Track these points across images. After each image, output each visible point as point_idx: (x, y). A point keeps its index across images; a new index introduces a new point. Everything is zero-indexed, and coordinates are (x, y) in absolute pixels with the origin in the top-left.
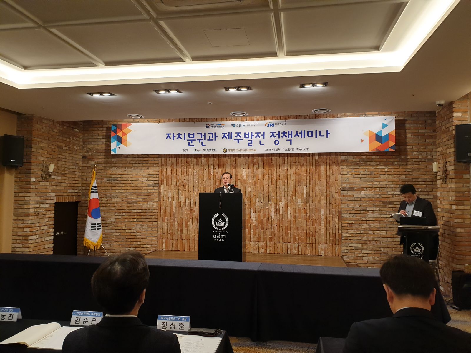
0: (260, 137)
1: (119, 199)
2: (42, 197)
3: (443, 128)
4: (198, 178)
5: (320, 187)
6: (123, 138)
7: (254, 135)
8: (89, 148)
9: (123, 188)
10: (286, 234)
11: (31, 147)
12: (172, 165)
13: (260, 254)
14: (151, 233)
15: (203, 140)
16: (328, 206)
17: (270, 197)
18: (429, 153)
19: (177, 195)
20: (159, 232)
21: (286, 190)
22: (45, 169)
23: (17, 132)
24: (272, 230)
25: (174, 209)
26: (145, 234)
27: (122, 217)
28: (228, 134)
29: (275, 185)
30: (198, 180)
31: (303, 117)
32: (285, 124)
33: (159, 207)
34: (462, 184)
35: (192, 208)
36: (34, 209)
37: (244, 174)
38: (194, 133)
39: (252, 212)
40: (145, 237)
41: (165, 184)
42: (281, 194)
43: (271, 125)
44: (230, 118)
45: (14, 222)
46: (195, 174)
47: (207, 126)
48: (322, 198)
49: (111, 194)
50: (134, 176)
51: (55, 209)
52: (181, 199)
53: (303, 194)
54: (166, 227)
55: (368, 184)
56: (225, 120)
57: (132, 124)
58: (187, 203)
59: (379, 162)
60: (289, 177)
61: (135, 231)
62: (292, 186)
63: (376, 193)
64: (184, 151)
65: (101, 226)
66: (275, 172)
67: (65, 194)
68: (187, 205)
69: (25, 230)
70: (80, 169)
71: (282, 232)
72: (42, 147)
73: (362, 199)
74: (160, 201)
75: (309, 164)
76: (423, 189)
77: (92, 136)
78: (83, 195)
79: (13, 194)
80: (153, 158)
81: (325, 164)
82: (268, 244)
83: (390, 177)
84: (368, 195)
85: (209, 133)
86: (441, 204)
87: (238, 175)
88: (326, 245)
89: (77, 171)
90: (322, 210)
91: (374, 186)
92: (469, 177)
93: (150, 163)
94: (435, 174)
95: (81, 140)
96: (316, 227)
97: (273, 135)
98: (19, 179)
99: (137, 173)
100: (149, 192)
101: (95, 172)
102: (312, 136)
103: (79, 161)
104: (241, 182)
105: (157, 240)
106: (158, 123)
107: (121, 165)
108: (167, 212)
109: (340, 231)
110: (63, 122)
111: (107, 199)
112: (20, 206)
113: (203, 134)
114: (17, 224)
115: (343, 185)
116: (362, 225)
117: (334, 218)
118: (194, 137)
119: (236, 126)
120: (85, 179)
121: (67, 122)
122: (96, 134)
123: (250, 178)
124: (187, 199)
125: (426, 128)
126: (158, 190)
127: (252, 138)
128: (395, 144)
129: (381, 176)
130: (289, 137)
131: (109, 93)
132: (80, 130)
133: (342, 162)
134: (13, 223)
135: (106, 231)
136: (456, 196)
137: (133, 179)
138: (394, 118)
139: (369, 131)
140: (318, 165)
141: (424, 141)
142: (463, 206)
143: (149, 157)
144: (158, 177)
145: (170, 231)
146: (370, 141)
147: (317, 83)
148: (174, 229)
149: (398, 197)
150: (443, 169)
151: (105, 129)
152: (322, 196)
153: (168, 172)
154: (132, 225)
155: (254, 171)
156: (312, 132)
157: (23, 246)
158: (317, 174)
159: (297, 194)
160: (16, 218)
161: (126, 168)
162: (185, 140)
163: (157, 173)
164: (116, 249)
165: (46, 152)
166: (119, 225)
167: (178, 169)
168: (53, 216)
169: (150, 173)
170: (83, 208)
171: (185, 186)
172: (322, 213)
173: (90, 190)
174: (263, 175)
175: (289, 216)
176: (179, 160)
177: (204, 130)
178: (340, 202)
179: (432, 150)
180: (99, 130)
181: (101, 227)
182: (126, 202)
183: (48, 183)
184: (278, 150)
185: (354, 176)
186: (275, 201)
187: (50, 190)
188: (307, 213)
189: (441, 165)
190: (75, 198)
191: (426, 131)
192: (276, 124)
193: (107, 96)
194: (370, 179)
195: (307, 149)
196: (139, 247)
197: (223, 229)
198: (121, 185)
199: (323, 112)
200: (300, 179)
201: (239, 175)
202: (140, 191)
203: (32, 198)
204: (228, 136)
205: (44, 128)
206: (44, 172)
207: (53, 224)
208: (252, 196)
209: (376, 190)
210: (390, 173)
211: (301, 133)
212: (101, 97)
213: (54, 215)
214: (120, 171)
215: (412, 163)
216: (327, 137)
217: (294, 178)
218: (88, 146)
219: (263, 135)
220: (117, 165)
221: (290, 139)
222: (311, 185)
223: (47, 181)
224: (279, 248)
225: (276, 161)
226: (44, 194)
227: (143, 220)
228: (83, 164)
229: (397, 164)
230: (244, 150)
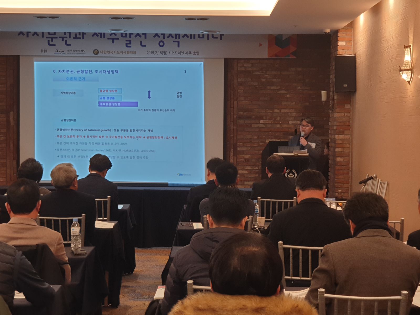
0: (140, 36)
15: (67, 37)
64: (42, 51)
97: (157, 35)
118: (54, 34)
127: (130, 37)
130: (176, 38)
162: (43, 37)
184: (163, 54)
230: (120, 52)
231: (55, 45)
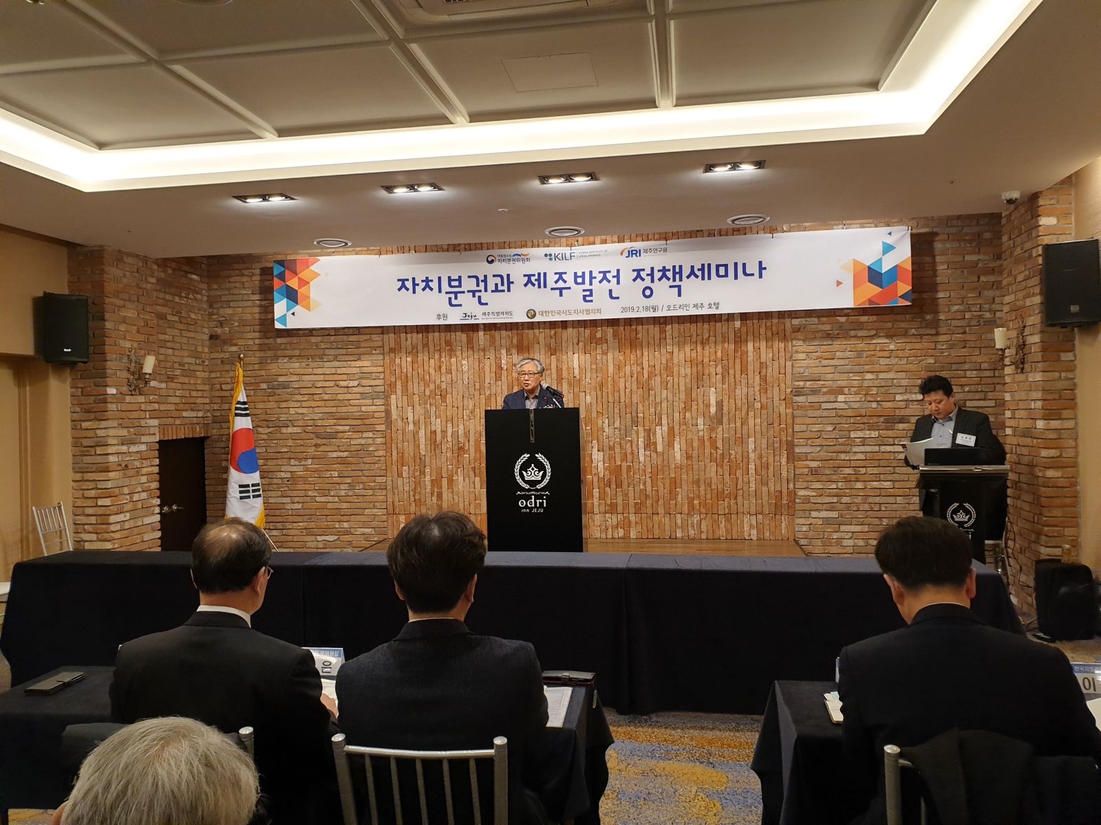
0: (609, 281)
1: (296, 430)
2: (132, 430)
3: (1018, 251)
4: (471, 377)
5: (745, 390)
6: (301, 291)
7: (595, 278)
8: (224, 317)
9: (304, 404)
10: (673, 494)
11: (103, 320)
12: (412, 349)
13: (616, 541)
14: (371, 502)
15: (480, 291)
16: (765, 430)
17: (634, 414)
18: (987, 306)
19: (427, 416)
20: (390, 500)
21: (670, 398)
22: (135, 367)
23: (69, 286)
24: (642, 487)
25: (422, 447)
26: (359, 504)
27: (306, 468)
28: (536, 277)
29: (646, 388)
30: (472, 382)
31: (705, 234)
32: (665, 250)
33: (389, 445)
34: (1057, 374)
35: (462, 445)
36: (116, 455)
37: (576, 366)
38: (460, 277)
39: (595, 450)
40: (360, 511)
41: (399, 393)
42: (659, 408)
43: (635, 252)
44: (540, 241)
45: (75, 485)
46: (465, 368)
47: (490, 259)
48: (751, 414)
49: (278, 418)
50: (327, 378)
51: (159, 454)
52: (437, 425)
53: (708, 406)
54: (406, 488)
55: (853, 378)
56: (530, 244)
57: (319, 260)
58: (449, 434)
59: (877, 330)
60: (676, 369)
61: (336, 499)
62: (682, 388)
63: (869, 398)
64: (439, 317)
65: (261, 490)
66: (645, 358)
67: (178, 422)
68: (449, 439)
69: (100, 502)
70: (206, 364)
71: (663, 491)
72: (125, 317)
73: (840, 413)
74: (390, 431)
75: (720, 338)
76: (973, 386)
77: (229, 289)
78: (214, 422)
79: (69, 424)
80: (369, 336)
81: (756, 337)
82: (632, 518)
83: (902, 363)
84: (852, 404)
85: (494, 276)
86: (1013, 418)
87: (561, 369)
88: (760, 517)
89: (200, 368)
90: (751, 440)
91: (866, 384)
92: (1073, 359)
93: (363, 348)
94: (1000, 353)
95: (205, 298)
96: (737, 479)
97: (639, 276)
98: (80, 390)
99: (336, 371)
100: (364, 410)
101: (241, 371)
102: (726, 275)
103: (203, 346)
104: (570, 384)
105: (388, 518)
106: (378, 256)
107: (297, 352)
108: (406, 455)
109: (791, 486)
110: (165, 259)
111: (271, 429)
112: (88, 451)
113: (481, 278)
114: (81, 490)
115: (797, 383)
116: (840, 469)
117: (777, 458)
118: (460, 286)
119: (556, 257)
120: (218, 386)
121: (173, 260)
122: (237, 285)
123: (589, 374)
124: (449, 425)
125: (981, 249)
126: (384, 407)
127: (591, 284)
128: (911, 288)
129: (881, 359)
130: (674, 280)
131: (282, 195)
132: (200, 276)
133: (794, 332)
134: (73, 488)
135: (271, 500)
136: (1046, 400)
137: (327, 384)
138: (910, 231)
139: (854, 260)
140: (740, 340)
141: (977, 280)
142: (1060, 421)
143: (359, 334)
144: (382, 377)
145: (414, 496)
146: (856, 285)
147: (741, 163)
148: (423, 492)
149: (919, 406)
150: (1018, 341)
151: (258, 272)
152: (750, 410)
153: (404, 365)
154: (326, 486)
155: (598, 357)
156: (726, 266)
157: (97, 537)
158: (738, 361)
159: (694, 407)
160: (78, 477)
161: (309, 359)
162: (440, 291)
163: (381, 369)
164: (295, 539)
165: (136, 328)
166: (299, 487)
167: (426, 359)
168: (156, 469)
169: (365, 370)
170: (217, 450)
171: (443, 397)
172: (751, 446)
173: (234, 411)
174: (619, 368)
175: (678, 456)
176: (427, 337)
177: (482, 269)
178: (790, 421)
179: (994, 299)
180: (243, 275)
181: (261, 492)
182: (312, 436)
183: (142, 399)
184: (652, 310)
185: (820, 362)
186: (647, 424)
187: (148, 413)
188: (717, 448)
189: (1014, 334)
190: (198, 429)
191: (982, 257)
192: (646, 251)
193: (277, 201)
194: (857, 368)
195: (717, 305)
196: (347, 533)
197: (539, 487)
198: (299, 398)
199: (752, 222)
200: (701, 374)
201: (565, 367)
202: (344, 409)
203: (111, 432)
204: (538, 280)
205: (128, 274)
206: (133, 373)
207: (158, 489)
208: (594, 415)
209: (870, 393)
210: (900, 353)
211: (702, 269)
212: (265, 203)
213: (158, 467)
214: (295, 365)
215: (949, 329)
216: (761, 276)
217: (688, 371)
218: (222, 311)
219: (618, 276)
220: (288, 353)
221: (677, 283)
222: (726, 386)
223: (141, 394)
224: (656, 526)
225: (645, 334)
226: (136, 423)
227: (353, 473)
228: (211, 353)
229: (915, 333)
230: (574, 312)
231: (460, 305)
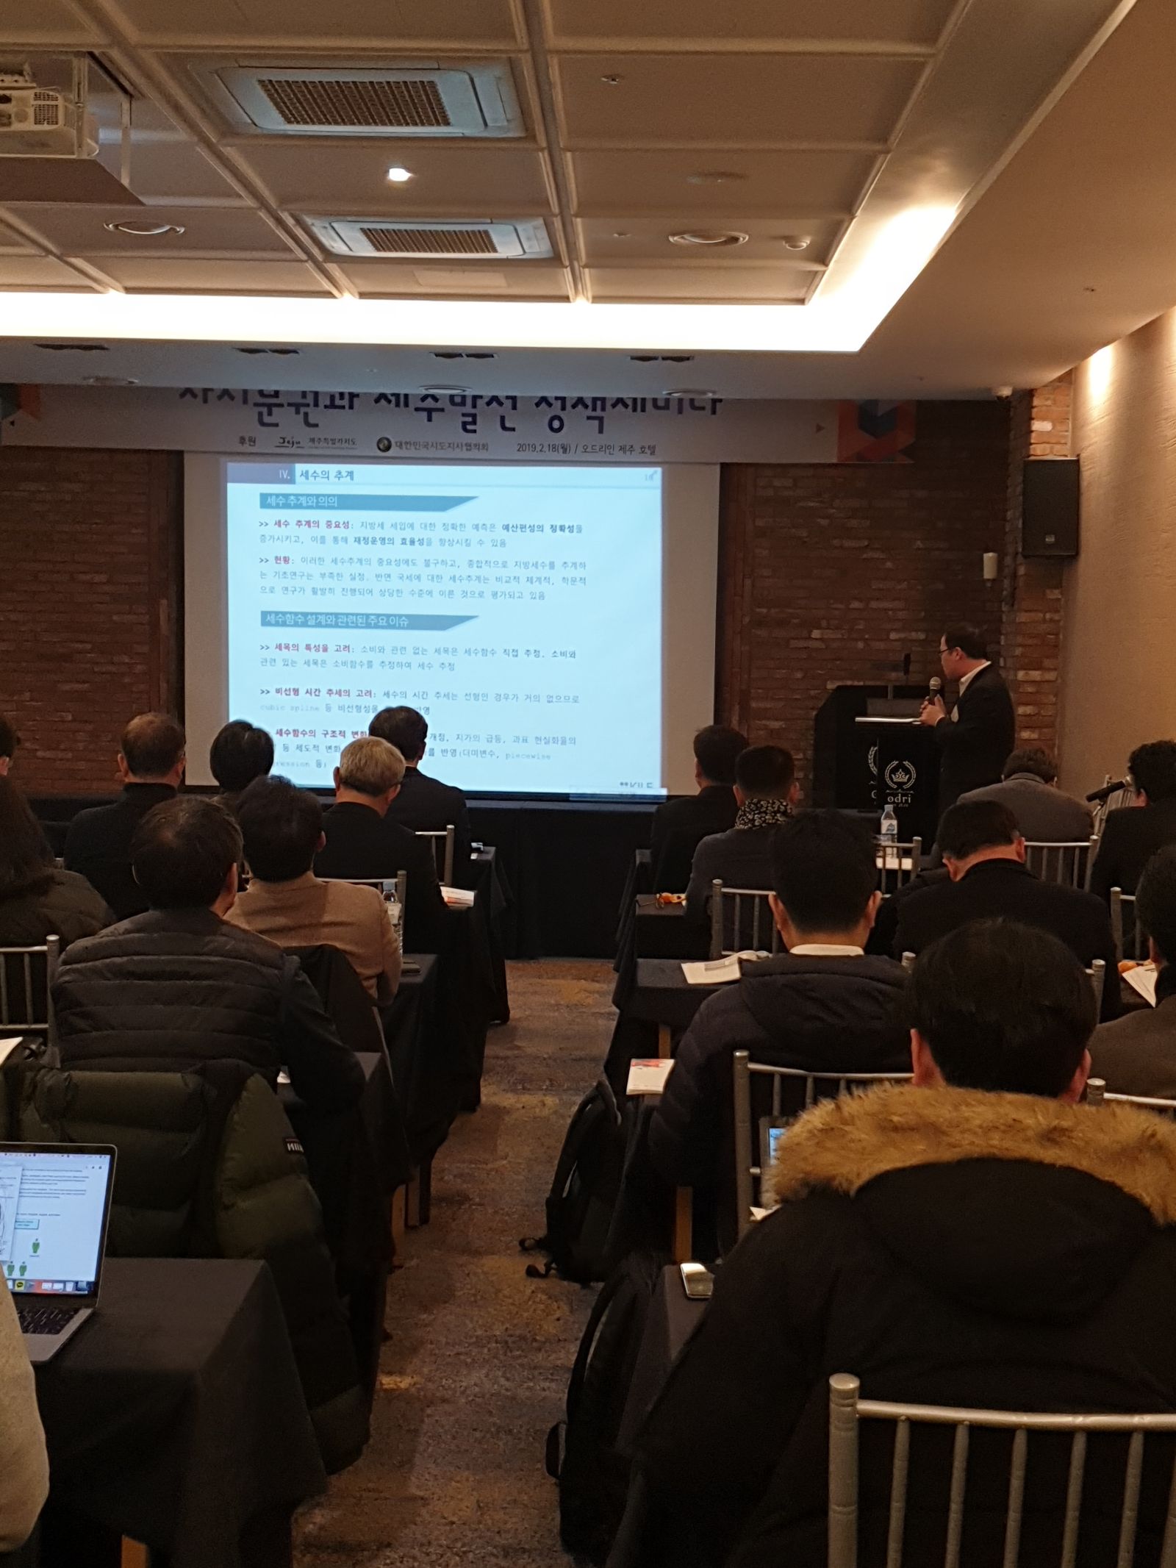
0: (501, 404)
15: (308, 405)
102: (666, 407)
127: (475, 406)
128: (914, 439)
130: (594, 409)
162: (245, 401)
184: (561, 451)
195: (653, 449)
216: (713, 412)
221: (599, 413)
230: (447, 445)
231: (277, 425)
